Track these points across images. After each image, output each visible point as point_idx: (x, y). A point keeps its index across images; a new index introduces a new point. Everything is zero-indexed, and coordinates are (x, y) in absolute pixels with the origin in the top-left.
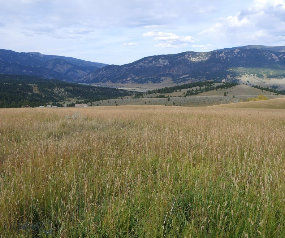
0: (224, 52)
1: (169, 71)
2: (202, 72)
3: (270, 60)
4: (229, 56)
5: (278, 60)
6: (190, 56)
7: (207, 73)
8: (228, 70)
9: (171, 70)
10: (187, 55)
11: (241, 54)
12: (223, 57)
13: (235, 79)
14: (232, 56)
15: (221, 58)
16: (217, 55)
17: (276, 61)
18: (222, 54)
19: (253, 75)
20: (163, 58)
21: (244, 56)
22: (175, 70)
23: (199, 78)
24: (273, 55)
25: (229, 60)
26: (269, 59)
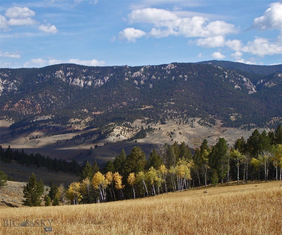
0: (142, 69)
1: (12, 106)
2: (85, 110)
3: (238, 89)
4: (154, 77)
5: (254, 89)
6: (68, 74)
7: (98, 113)
8: (143, 109)
9: (17, 105)
10: (61, 71)
11: (176, 75)
12: (138, 79)
13: (149, 126)
14: (159, 78)
15: (136, 82)
16: (128, 74)
17: (250, 92)
18: (139, 73)
19: (192, 121)
20: (6, 75)
21: (184, 78)
22: (25, 104)
23: (73, 123)
24: (245, 79)
25: (151, 86)
26: (236, 87)
